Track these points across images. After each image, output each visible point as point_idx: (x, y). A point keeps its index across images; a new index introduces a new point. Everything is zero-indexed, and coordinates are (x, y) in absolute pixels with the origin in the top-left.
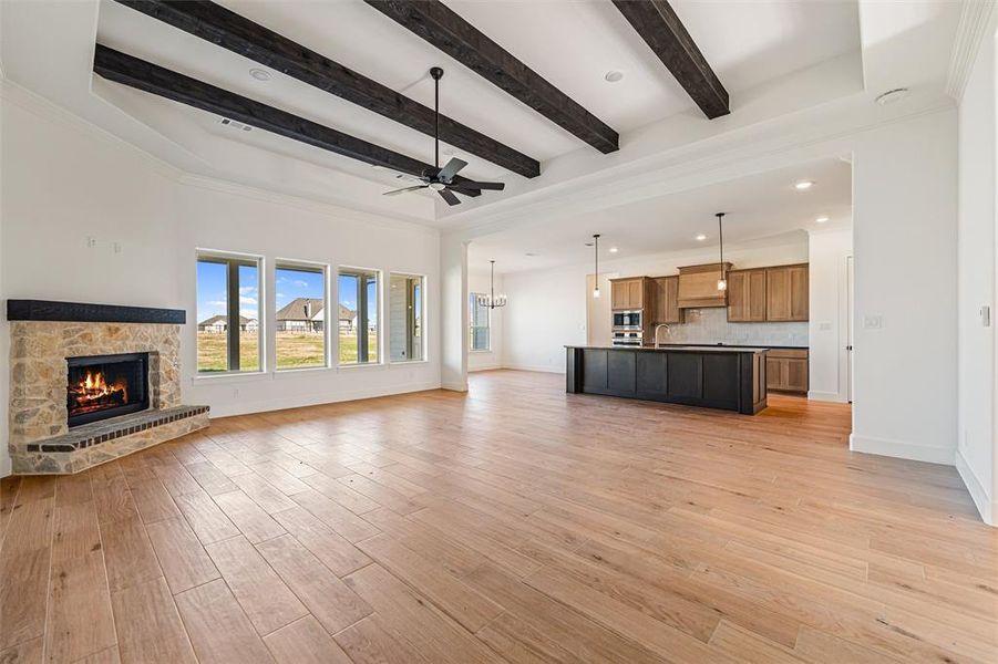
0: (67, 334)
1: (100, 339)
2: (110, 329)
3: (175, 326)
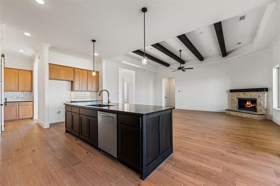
0: (236, 94)
1: (242, 95)
2: (244, 93)
3: (263, 92)
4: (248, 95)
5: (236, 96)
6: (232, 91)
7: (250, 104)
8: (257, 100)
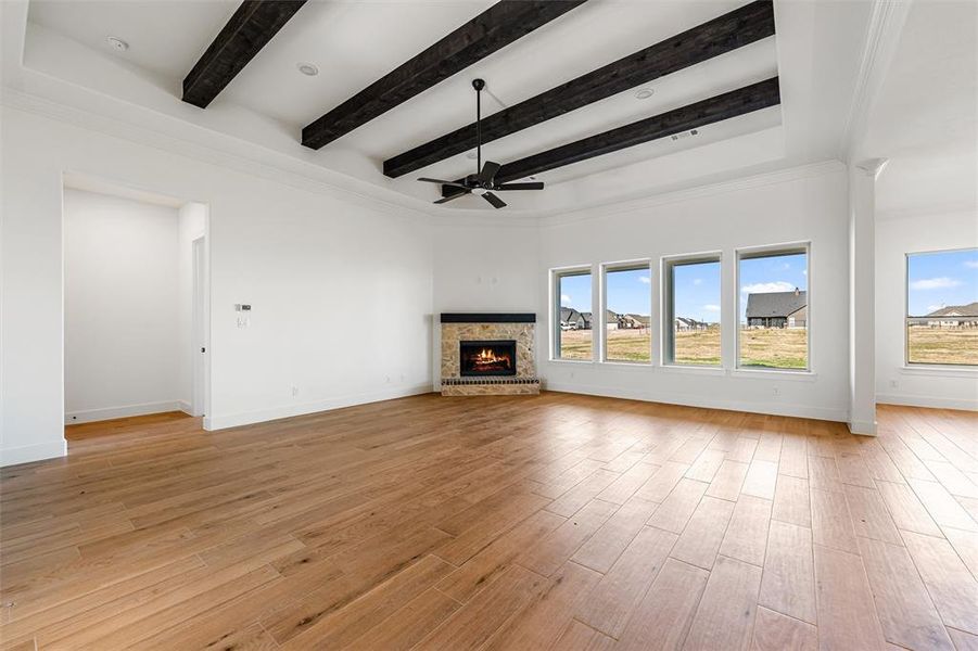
0: (460, 329)
1: (478, 332)
2: (483, 326)
3: (529, 324)
4: (494, 331)
5: (460, 333)
6: (447, 318)
7: (489, 356)
8: (518, 344)
